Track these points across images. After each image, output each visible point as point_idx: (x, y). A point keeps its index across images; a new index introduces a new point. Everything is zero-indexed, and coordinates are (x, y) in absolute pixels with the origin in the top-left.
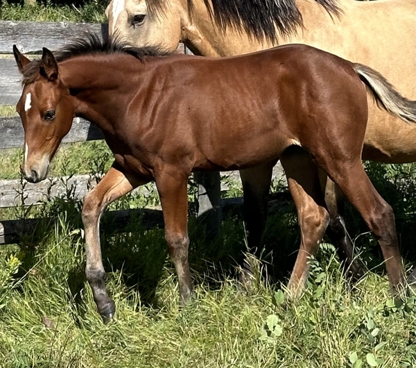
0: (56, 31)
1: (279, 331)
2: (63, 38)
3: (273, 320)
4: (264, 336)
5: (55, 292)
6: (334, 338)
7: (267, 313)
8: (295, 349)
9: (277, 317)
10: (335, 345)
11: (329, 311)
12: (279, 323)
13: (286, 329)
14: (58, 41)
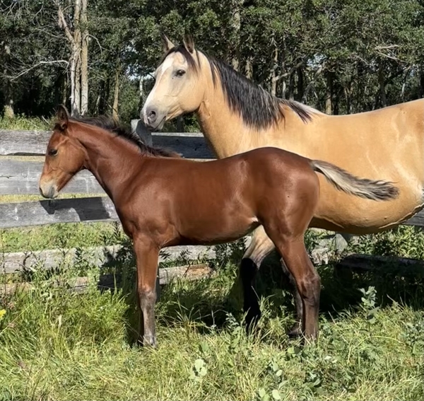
0: (31, 138)
1: (204, 372)
2: (36, 143)
3: (199, 363)
4: (193, 376)
5: (30, 341)
6: (247, 378)
7: (194, 358)
8: (216, 386)
9: (203, 361)
10: (247, 383)
11: (243, 356)
12: (204, 366)
13: (210, 370)
14: (33, 145)
